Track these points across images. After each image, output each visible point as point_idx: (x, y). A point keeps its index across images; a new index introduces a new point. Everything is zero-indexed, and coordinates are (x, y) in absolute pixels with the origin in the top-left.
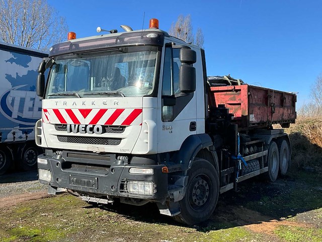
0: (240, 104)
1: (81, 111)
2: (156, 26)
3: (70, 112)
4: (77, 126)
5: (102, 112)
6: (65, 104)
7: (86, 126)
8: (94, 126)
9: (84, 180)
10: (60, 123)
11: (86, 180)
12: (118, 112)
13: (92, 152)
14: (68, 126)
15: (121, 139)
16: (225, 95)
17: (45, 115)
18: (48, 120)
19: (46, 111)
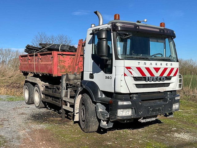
1: (155, 68)
3: (148, 69)
5: (165, 69)
6: (145, 64)
8: (161, 77)
9: (157, 108)
10: (142, 76)
12: (172, 69)
14: (147, 78)
15: (170, 83)
17: (129, 71)
18: (132, 74)
19: (130, 68)
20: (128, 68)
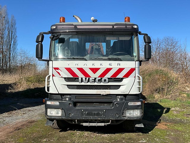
1: (91, 69)
4: (87, 78)
5: (108, 70)
6: (77, 64)
7: (95, 78)
8: (101, 78)
9: (94, 112)
10: (72, 77)
11: (96, 112)
12: (120, 70)
13: (100, 94)
14: (80, 79)
15: (120, 86)
17: (57, 71)
18: (60, 75)
19: (58, 69)
20: (55, 69)
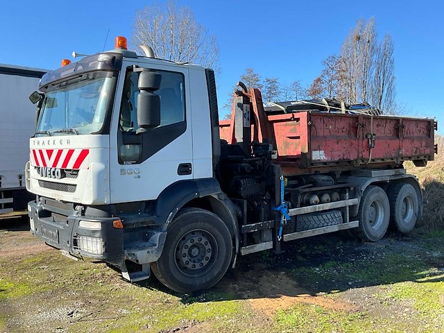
0: (298, 138)
2: (123, 46)
4: (46, 169)
6: (38, 143)
7: (51, 169)
8: (55, 169)
13: (55, 200)
14: (41, 170)
15: (76, 186)
16: (286, 125)
